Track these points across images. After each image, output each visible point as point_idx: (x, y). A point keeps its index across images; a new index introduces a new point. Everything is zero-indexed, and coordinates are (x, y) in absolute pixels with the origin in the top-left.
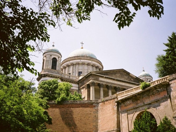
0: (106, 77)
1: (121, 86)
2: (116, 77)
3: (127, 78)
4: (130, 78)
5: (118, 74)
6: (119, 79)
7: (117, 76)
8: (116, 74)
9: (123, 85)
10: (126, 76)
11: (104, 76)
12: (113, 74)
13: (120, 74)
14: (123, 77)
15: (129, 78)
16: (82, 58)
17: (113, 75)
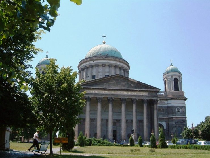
0: (93, 89)
1: (115, 96)
2: (109, 86)
3: (124, 85)
4: (130, 83)
5: (113, 81)
6: (113, 87)
7: (110, 84)
8: (109, 81)
9: (118, 95)
10: (124, 82)
11: (90, 88)
12: (105, 82)
13: (114, 81)
14: (119, 84)
15: (128, 83)
16: (95, 59)
17: (105, 84)
